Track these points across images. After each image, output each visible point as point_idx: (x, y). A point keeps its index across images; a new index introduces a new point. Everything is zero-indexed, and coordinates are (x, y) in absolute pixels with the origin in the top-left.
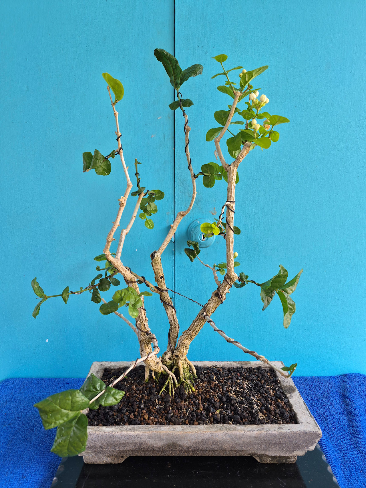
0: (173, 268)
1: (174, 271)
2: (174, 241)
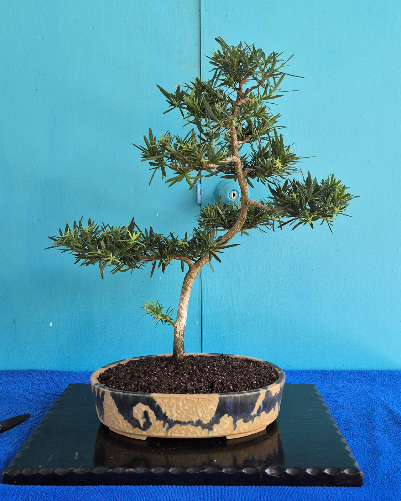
2: (201, 204)
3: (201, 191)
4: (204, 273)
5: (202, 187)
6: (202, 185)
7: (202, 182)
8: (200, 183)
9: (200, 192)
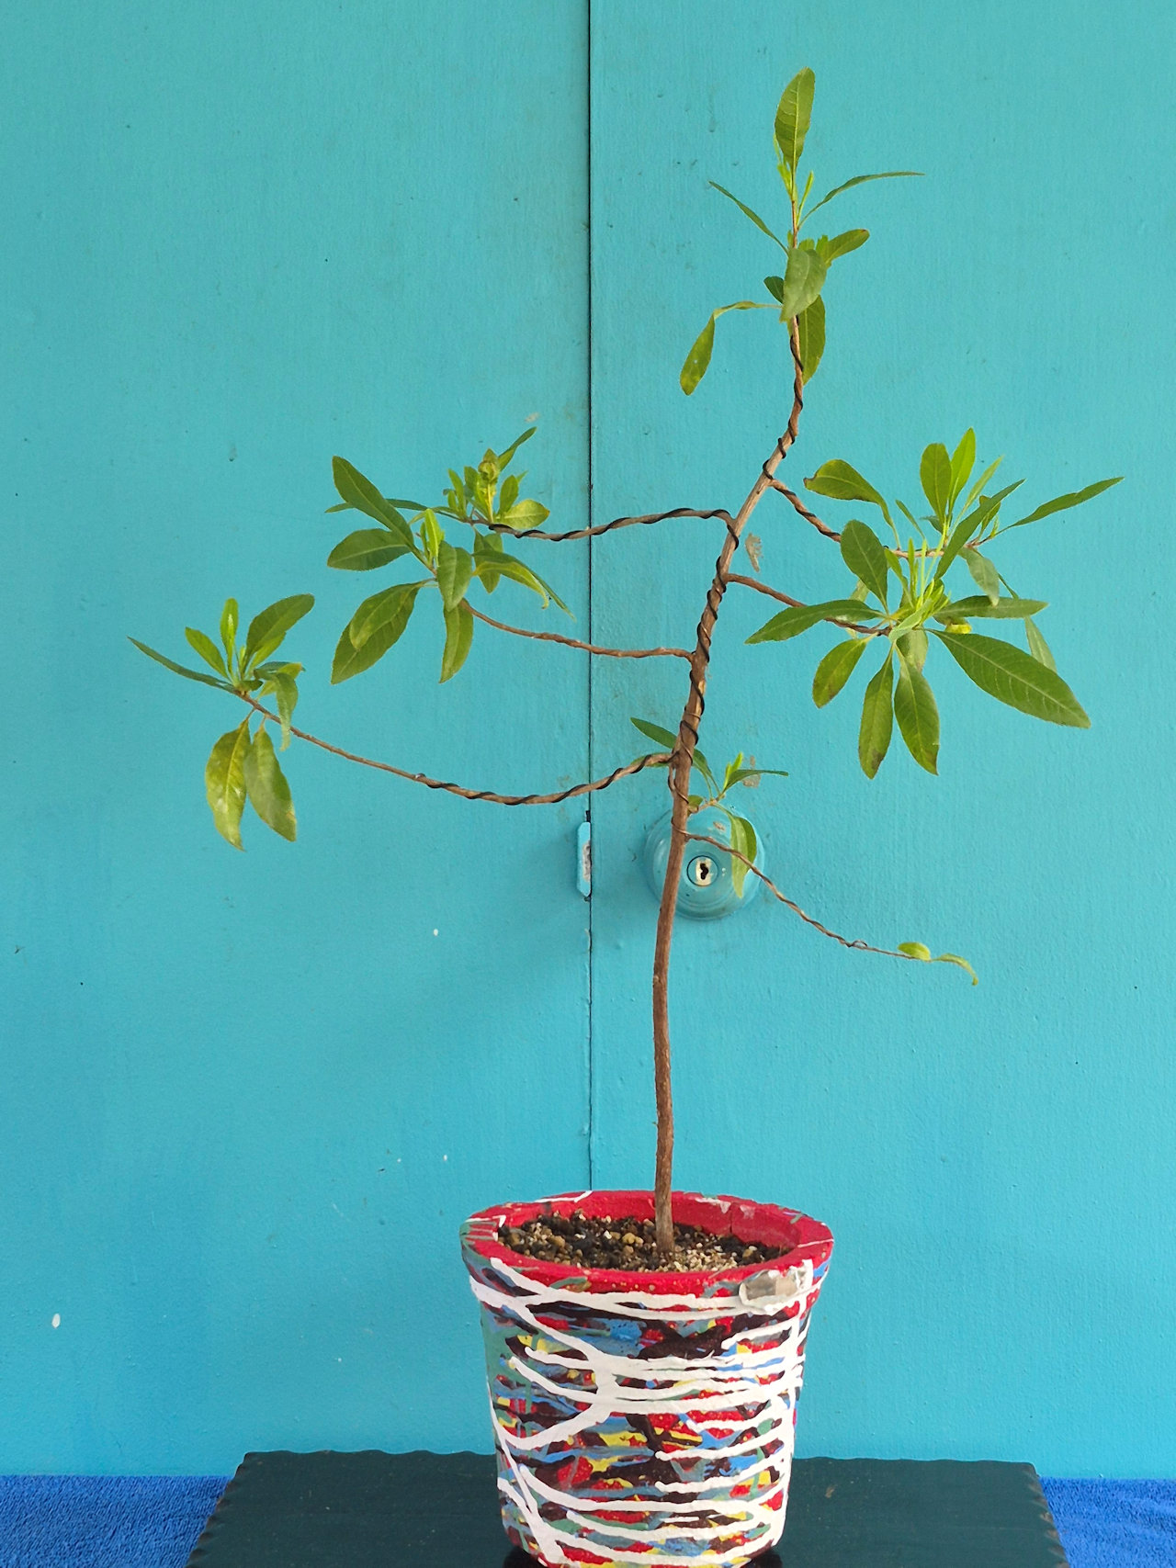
0: (585, 1009)
1: (588, 1019)
2: (590, 896)
3: (590, 848)
4: (600, 1139)
5: (595, 836)
6: (595, 827)
7: (594, 816)
8: (589, 820)
9: (588, 853)
